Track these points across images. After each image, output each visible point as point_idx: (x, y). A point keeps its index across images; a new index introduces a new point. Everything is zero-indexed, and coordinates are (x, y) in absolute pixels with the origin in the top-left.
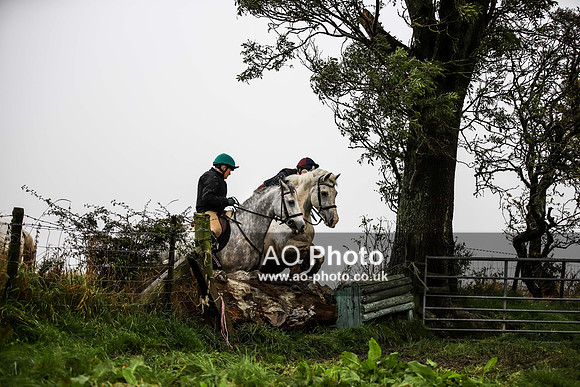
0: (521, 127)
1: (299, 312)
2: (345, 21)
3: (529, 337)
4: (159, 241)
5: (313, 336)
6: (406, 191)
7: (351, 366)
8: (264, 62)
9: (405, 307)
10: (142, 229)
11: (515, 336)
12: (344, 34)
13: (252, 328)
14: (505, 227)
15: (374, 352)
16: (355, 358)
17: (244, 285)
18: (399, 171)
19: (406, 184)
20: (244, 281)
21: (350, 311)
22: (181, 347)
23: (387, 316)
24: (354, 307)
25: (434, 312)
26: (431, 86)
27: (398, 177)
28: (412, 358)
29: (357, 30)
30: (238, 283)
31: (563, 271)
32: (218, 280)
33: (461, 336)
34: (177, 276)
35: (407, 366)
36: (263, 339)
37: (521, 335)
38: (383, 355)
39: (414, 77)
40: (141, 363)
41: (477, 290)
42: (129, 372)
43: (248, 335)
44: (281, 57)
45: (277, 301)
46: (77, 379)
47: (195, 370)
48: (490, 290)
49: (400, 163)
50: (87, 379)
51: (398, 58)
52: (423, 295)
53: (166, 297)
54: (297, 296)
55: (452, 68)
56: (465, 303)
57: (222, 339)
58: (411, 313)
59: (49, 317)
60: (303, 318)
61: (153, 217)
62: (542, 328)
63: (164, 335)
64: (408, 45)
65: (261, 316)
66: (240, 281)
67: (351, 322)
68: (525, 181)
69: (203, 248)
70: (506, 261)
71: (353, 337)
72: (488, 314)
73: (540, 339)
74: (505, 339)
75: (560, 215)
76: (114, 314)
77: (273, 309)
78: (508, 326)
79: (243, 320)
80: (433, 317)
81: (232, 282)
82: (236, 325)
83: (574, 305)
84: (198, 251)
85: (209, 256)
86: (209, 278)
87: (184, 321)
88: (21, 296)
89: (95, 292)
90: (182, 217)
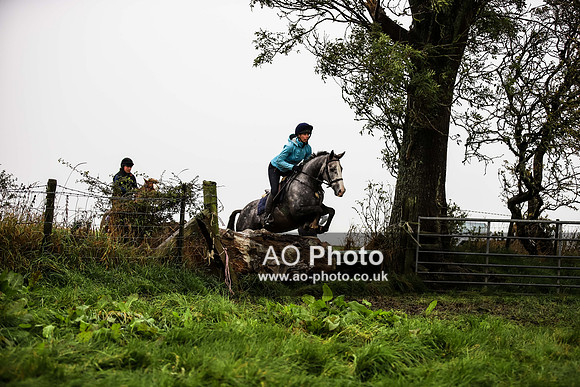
6: (404, 159)
8: (277, 47)
16: (313, 299)
17: (250, 241)
18: (399, 141)
19: (404, 153)
20: (250, 238)
27: (398, 146)
30: (244, 240)
32: (225, 237)
34: (187, 234)
35: (349, 305)
37: (502, 287)
38: (334, 297)
40: (136, 299)
53: (178, 251)
59: (78, 267)
61: (168, 184)
65: (264, 268)
66: (246, 238)
68: (513, 150)
69: (210, 210)
70: (489, 221)
76: (133, 265)
79: (246, 271)
80: (426, 271)
81: (238, 239)
84: (205, 212)
85: (216, 217)
86: (214, 235)
87: (193, 271)
88: (55, 250)
89: (117, 247)
90: (191, 185)
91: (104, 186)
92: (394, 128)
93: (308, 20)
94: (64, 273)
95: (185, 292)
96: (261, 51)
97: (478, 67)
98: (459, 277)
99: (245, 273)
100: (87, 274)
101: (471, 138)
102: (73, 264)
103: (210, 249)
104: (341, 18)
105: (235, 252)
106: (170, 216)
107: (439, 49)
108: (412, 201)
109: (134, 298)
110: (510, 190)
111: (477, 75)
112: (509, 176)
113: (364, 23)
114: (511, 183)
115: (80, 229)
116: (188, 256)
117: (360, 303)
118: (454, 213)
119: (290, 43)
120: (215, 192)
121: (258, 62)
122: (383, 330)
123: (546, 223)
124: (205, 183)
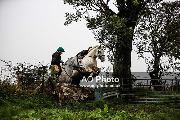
0: (152, 39)
1: (83, 96)
2: (97, 6)
3: (154, 103)
4: (39, 74)
5: (87, 104)
6: (116, 58)
7: (99, 112)
8: (72, 19)
9: (116, 94)
10: (34, 70)
11: (150, 103)
12: (97, 10)
13: (68, 101)
14: (147, 69)
15: (106, 108)
16: (100, 110)
17: (66, 88)
18: (114, 52)
19: (116, 56)
20: (66, 87)
21: (99, 96)
22: (46, 107)
23: (110, 97)
24: (100, 94)
25: (125, 96)
26: (124, 25)
27: (114, 54)
28: (118, 110)
29: (101, 8)
30: (64, 87)
31: (165, 83)
32: (58, 86)
33: (133, 103)
34: (45, 85)
35: (116, 113)
36: (72, 104)
37: (152, 103)
38: (109, 109)
39: (119, 23)
40: (34, 112)
41: (138, 89)
42: (30, 115)
43: (67, 103)
44: (77, 17)
45: (76, 93)
46: (14, 117)
47: (51, 114)
48: (143, 89)
49: (114, 50)
50: (17, 117)
51: (114, 17)
52: (121, 90)
53: (42, 92)
54: (82, 91)
55: (130, 20)
56: (134, 93)
57: (59, 104)
58: (118, 96)
59: (5, 98)
60: (84, 98)
61: (37, 67)
62: (158, 101)
63: (41, 103)
64: (117, 13)
65: (71, 97)
66: (65, 86)
67: (99, 99)
68: (153, 55)
69: (53, 76)
70: (147, 80)
71: (100, 103)
72: (142, 96)
73: (158, 104)
74: (147, 104)
75: (164, 66)
76: (26, 97)
77: (75, 95)
78: (148, 100)
79: (65, 98)
80: (125, 97)
81: (62, 87)
82: (64, 100)
83: (168, 94)
84: (51, 77)
85: (55, 79)
86: (55, 85)
87: (47, 99)
89: (20, 90)
90: (46, 67)
91: (14, 67)
93: (82, 9)
98: (136, 100)
101: (139, 51)
105: (61, 92)
108: (120, 72)
110: (150, 69)
116: (45, 93)
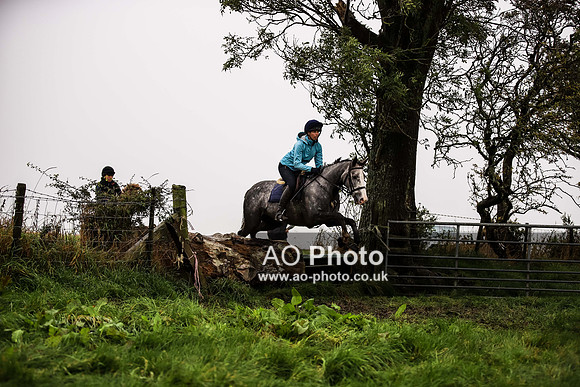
1: (269, 269)
6: (372, 162)
8: (246, 51)
13: (222, 282)
15: (296, 300)
16: (282, 303)
17: (219, 245)
18: (368, 145)
19: (373, 157)
20: (219, 242)
27: (367, 149)
30: (213, 244)
32: (194, 241)
34: (157, 238)
35: (318, 309)
36: (231, 290)
37: (471, 291)
40: (105, 303)
45: (248, 259)
49: (369, 138)
52: (385, 255)
53: (147, 255)
56: (427, 262)
57: (195, 290)
59: (47, 271)
64: (378, 33)
65: (234, 272)
66: (216, 241)
68: (482, 154)
69: (179, 214)
70: (458, 225)
76: (103, 268)
77: (244, 265)
79: (216, 275)
81: (208, 243)
84: (175, 217)
85: (185, 221)
86: (183, 239)
87: (162, 275)
88: (24, 254)
89: (87, 251)
90: (160, 189)
91: (74, 190)
92: (363, 132)
93: (277, 24)
94: (33, 278)
95: (154, 296)
96: (230, 55)
97: (447, 72)
98: (428, 281)
99: (214, 277)
100: (56, 278)
101: (440, 142)
102: (43, 268)
103: (179, 253)
104: (310, 22)
105: (204, 256)
106: (139, 220)
107: (409, 54)
108: (381, 205)
109: (103, 302)
110: (479, 193)
111: (446, 79)
112: (478, 179)
113: (333, 27)
114: (481, 187)
115: (50, 233)
116: (157, 261)
117: (329, 306)
118: (423, 217)
119: (260, 47)
120: (184, 196)
121: (227, 66)
122: (352, 334)
123: (516, 226)
124: (174, 187)
